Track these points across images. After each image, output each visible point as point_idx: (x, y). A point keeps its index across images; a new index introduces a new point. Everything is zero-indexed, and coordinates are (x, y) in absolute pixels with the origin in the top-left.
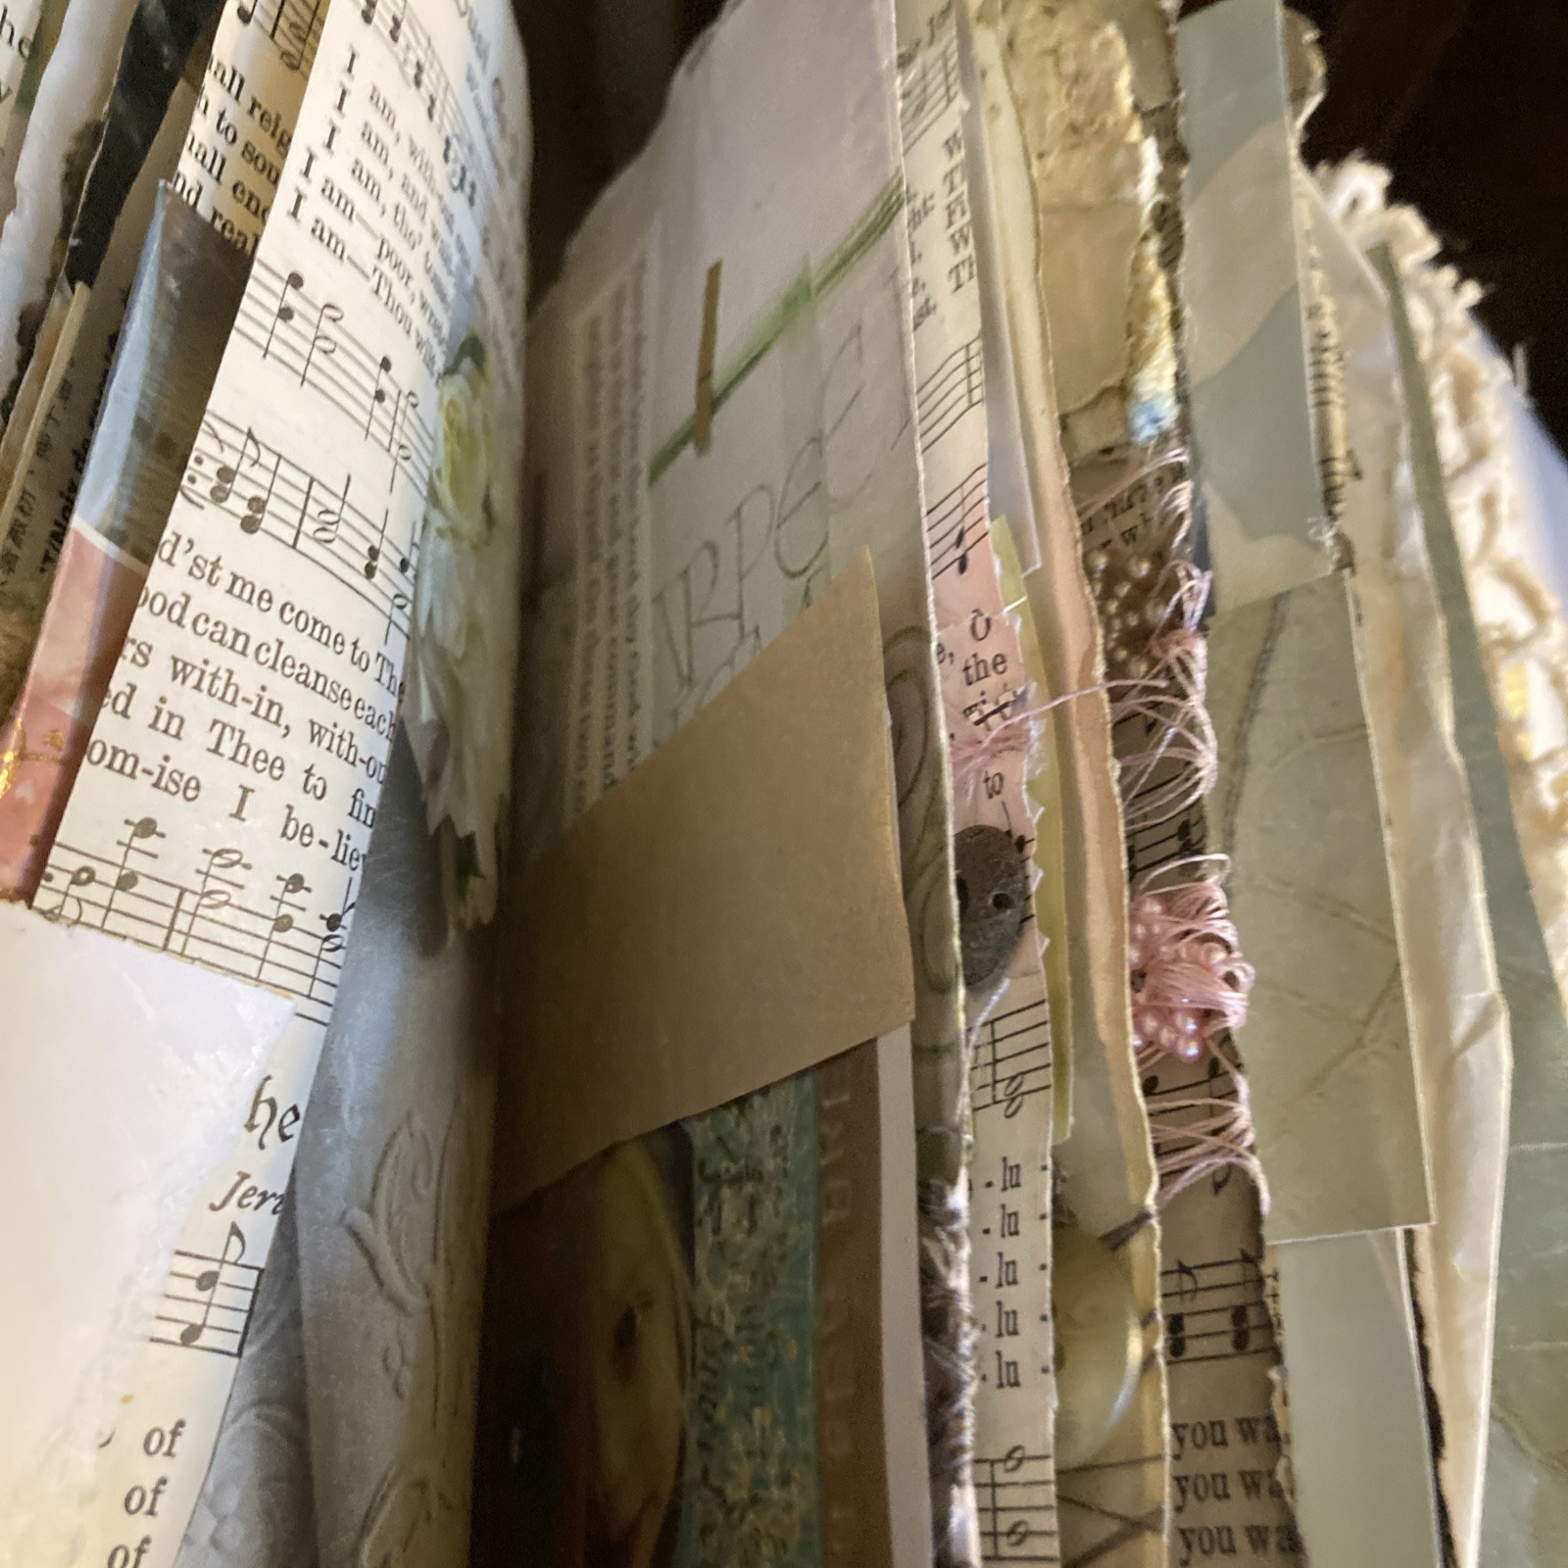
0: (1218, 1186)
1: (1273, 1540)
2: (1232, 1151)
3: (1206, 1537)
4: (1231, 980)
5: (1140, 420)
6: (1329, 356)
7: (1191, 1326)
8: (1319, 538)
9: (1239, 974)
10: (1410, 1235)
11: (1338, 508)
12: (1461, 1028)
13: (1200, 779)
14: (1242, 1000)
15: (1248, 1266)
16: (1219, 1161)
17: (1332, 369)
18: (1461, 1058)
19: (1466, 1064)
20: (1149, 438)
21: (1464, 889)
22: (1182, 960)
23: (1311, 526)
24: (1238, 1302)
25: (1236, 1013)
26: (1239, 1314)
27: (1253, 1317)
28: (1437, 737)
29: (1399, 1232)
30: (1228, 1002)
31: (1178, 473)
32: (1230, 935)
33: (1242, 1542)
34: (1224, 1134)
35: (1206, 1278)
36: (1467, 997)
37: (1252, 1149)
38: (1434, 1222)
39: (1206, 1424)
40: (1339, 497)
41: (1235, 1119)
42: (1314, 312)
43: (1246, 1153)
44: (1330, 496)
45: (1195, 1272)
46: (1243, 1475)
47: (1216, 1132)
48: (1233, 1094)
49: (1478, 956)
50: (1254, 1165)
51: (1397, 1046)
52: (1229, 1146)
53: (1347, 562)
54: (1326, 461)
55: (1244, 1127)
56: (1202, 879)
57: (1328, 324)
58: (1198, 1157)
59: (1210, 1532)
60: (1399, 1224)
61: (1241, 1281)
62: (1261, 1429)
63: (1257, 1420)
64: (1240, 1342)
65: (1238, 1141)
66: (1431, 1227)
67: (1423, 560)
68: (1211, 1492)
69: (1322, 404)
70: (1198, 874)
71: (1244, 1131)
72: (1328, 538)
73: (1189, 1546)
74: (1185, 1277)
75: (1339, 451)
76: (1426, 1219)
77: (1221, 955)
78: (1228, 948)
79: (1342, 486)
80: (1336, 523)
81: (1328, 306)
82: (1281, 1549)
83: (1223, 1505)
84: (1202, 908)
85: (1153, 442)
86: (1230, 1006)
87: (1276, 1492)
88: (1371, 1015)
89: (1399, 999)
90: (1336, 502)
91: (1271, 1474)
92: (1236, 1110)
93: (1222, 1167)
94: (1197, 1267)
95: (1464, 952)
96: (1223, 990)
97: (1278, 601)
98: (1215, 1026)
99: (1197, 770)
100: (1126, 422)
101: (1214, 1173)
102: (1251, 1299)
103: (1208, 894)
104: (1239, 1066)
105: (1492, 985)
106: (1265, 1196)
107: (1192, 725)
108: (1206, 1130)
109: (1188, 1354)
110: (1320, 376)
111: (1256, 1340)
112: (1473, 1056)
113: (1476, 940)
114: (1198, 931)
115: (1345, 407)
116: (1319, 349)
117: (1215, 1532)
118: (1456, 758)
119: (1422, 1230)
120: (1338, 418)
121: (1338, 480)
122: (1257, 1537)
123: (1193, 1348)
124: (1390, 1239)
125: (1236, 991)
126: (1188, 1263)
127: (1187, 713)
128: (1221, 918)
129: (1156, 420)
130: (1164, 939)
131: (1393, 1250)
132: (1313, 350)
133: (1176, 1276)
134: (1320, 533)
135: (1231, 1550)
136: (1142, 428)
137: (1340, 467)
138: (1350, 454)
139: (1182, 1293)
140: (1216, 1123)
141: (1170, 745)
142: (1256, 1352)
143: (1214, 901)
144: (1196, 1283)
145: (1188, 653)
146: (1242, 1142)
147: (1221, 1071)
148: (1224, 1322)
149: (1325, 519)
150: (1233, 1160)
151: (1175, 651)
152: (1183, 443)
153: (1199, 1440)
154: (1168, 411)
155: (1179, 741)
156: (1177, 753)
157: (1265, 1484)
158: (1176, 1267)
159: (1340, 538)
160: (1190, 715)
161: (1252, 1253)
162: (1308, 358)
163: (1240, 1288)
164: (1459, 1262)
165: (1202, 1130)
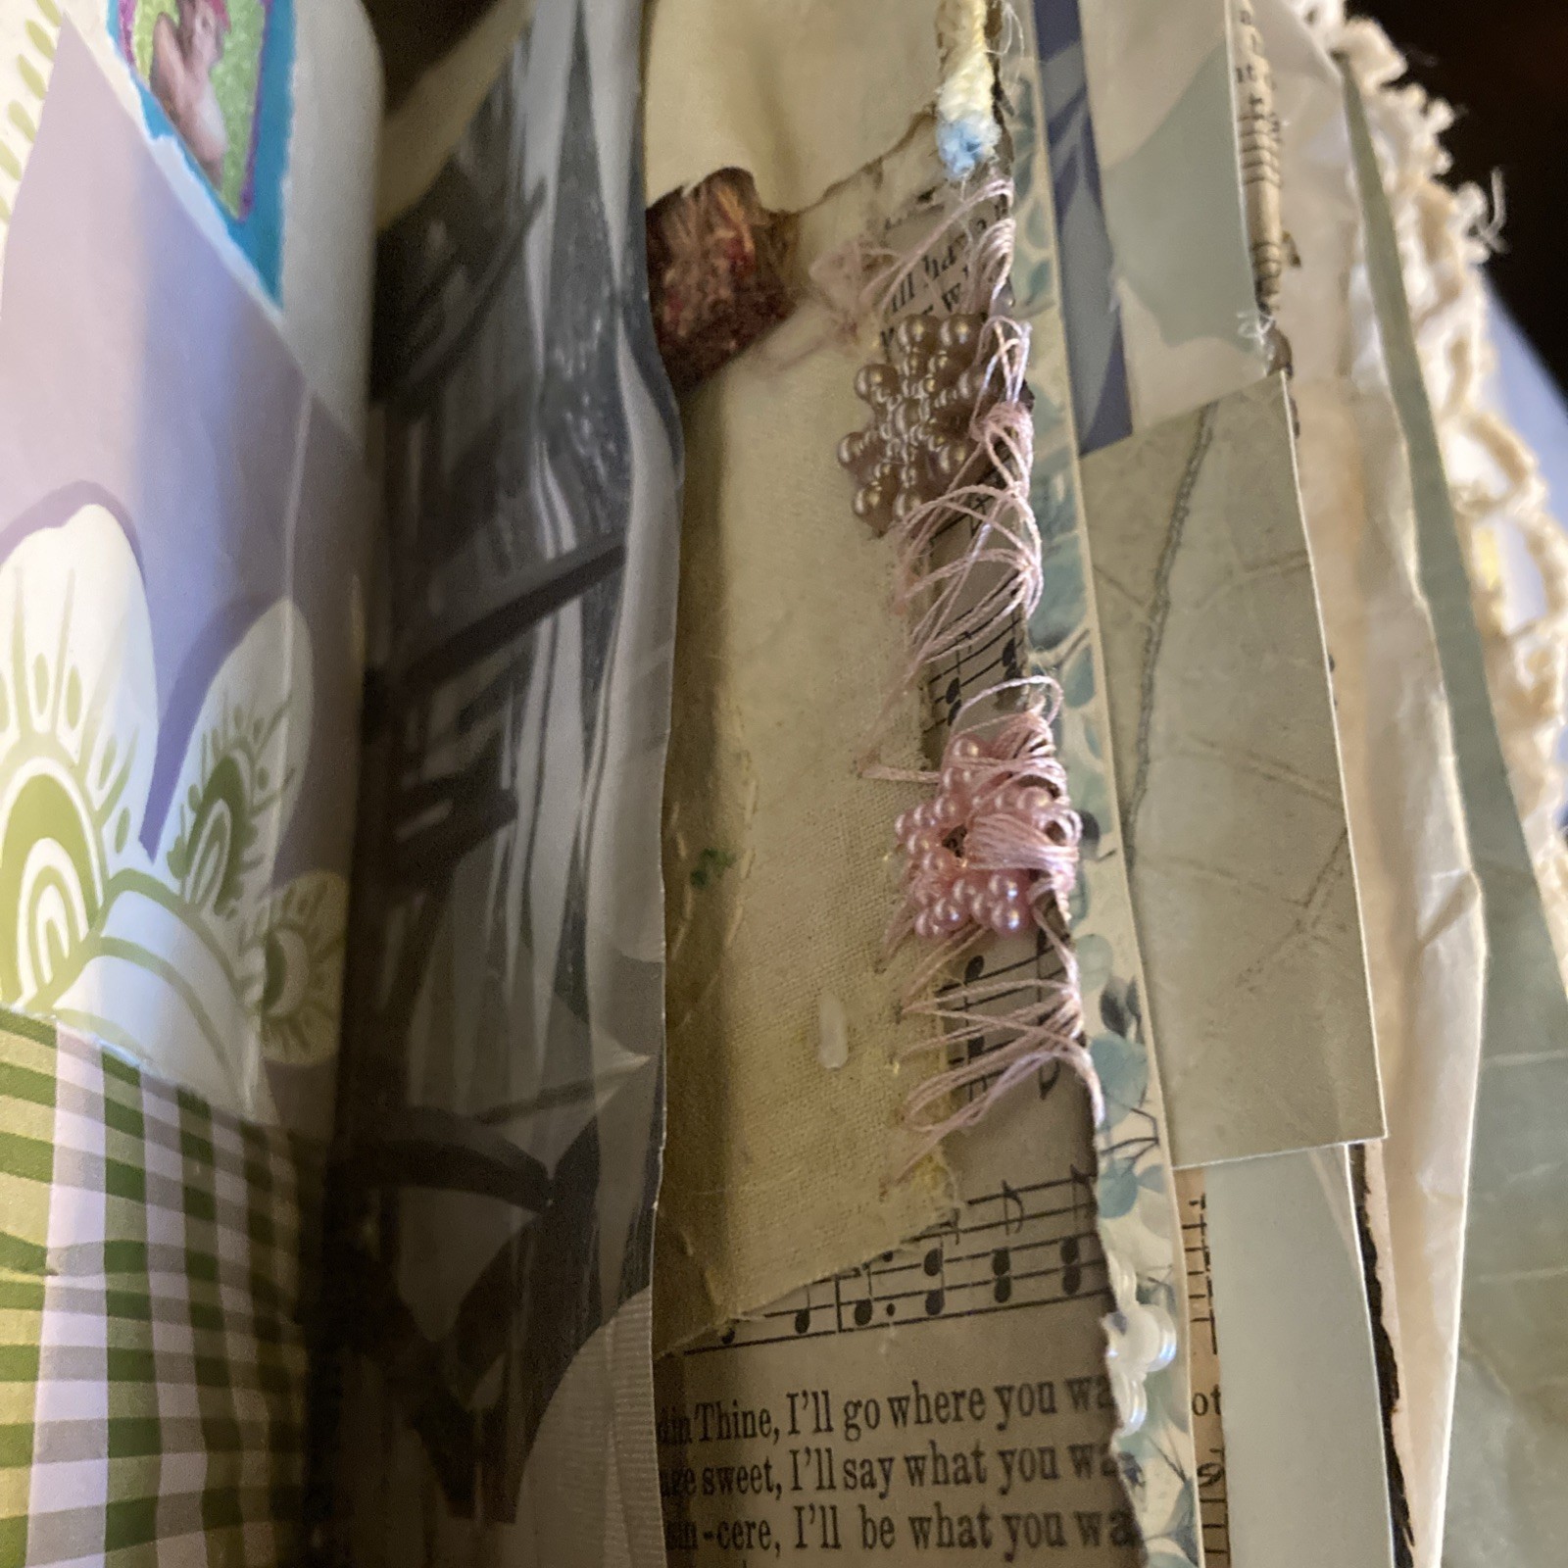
0: (1046, 1087)
1: (1105, 1531)
2: (1057, 1043)
3: (1032, 1525)
4: (1054, 832)
5: (952, 147)
6: (1260, 125)
7: (1018, 1264)
8: (1249, 336)
9: (1066, 827)
10: (1359, 1152)
11: (1272, 300)
12: (1428, 912)
13: (1021, 584)
14: (1071, 855)
15: (1080, 1187)
16: (1043, 1056)
17: (1265, 140)
18: (1428, 947)
19: (1435, 953)
20: (965, 169)
21: (1433, 751)
22: (994, 811)
23: (1242, 321)
24: (1069, 1233)
25: (1060, 872)
26: (1070, 1249)
27: (1085, 1253)
28: (1400, 577)
29: (1346, 1146)
30: (1050, 858)
31: (1001, 207)
32: (1058, 778)
33: (1071, 1532)
34: (1049, 1022)
35: (1033, 1203)
36: (1437, 877)
37: (1081, 1040)
38: (1386, 1136)
39: (1034, 1387)
40: (1276, 288)
41: (1062, 1004)
42: (1244, 74)
43: (1075, 1046)
44: (1263, 287)
45: (1021, 1195)
46: (1073, 1449)
47: (1042, 1020)
48: (1060, 973)
49: (1448, 829)
50: (1084, 1060)
51: (1342, 928)
52: (1054, 1037)
53: (1284, 360)
54: (1258, 246)
55: (1072, 1013)
56: (1025, 708)
57: (1261, 88)
58: (1021, 1052)
59: (1035, 1517)
60: (1345, 1140)
61: (1070, 1205)
62: (1094, 1392)
63: (1088, 1380)
64: (1071, 1283)
65: (1064, 1031)
66: (1384, 1142)
67: (1383, 376)
68: (1038, 1471)
69: (1254, 180)
70: (1019, 703)
71: (1074, 1018)
72: (1260, 333)
73: (1014, 1538)
74: (1011, 1203)
75: (1274, 233)
76: (1379, 1132)
77: (1043, 800)
78: (1054, 793)
79: (1278, 274)
80: (1271, 318)
81: (1261, 66)
82: (1116, 1542)
83: (1049, 1486)
84: (1023, 743)
85: (966, 175)
86: (1056, 863)
87: (1110, 1470)
88: (1312, 892)
89: (1346, 873)
90: (1270, 293)
91: (1105, 1447)
92: (1064, 992)
93: (1048, 1064)
94: (1021, 1190)
95: (1432, 824)
96: (1045, 844)
97: (1204, 413)
98: (1038, 890)
99: (1017, 573)
100: (935, 154)
101: (1041, 1070)
102: (1083, 1228)
103: (1029, 725)
104: (1065, 938)
105: (1465, 862)
106: (1098, 1098)
107: (1011, 517)
108: (1029, 1018)
109: (1013, 1300)
110: (1251, 148)
111: (1088, 1281)
112: (1443, 946)
113: (1446, 810)
114: (1018, 773)
115: (1280, 186)
116: (1250, 116)
117: (1041, 1519)
118: (1421, 602)
119: (1374, 1148)
120: (1272, 196)
121: (1273, 267)
122: (1089, 1528)
123: (1020, 1291)
124: (1336, 1154)
125: (1063, 845)
126: (1014, 1186)
127: (1005, 503)
128: (1046, 756)
129: (971, 147)
130: (976, 788)
131: (1340, 1169)
132: (1243, 118)
133: (1000, 1202)
134: (1252, 329)
135: (1059, 1542)
136: (955, 159)
137: (1275, 252)
138: (1286, 238)
139: (1007, 1223)
140: (1041, 1008)
141: (987, 547)
142: (1088, 1295)
143: (1037, 734)
144: (1022, 1210)
145: (1008, 431)
146: (1070, 1032)
147: (1048, 946)
148: (1053, 1258)
149: (1256, 311)
150: (1057, 1053)
151: (993, 429)
152: (1006, 172)
153: (1026, 1407)
154: (986, 134)
155: (996, 540)
156: (995, 555)
157: (1097, 1462)
158: (1000, 1191)
159: (1274, 334)
160: (1008, 507)
161: (1083, 1171)
162: (1236, 127)
163: (1071, 1216)
164: (1427, 1180)
165: (1022, 1019)
